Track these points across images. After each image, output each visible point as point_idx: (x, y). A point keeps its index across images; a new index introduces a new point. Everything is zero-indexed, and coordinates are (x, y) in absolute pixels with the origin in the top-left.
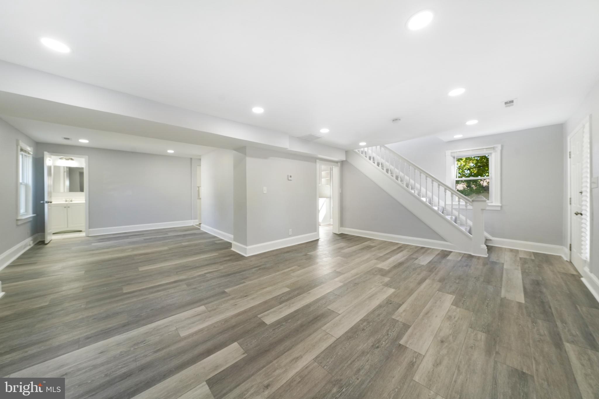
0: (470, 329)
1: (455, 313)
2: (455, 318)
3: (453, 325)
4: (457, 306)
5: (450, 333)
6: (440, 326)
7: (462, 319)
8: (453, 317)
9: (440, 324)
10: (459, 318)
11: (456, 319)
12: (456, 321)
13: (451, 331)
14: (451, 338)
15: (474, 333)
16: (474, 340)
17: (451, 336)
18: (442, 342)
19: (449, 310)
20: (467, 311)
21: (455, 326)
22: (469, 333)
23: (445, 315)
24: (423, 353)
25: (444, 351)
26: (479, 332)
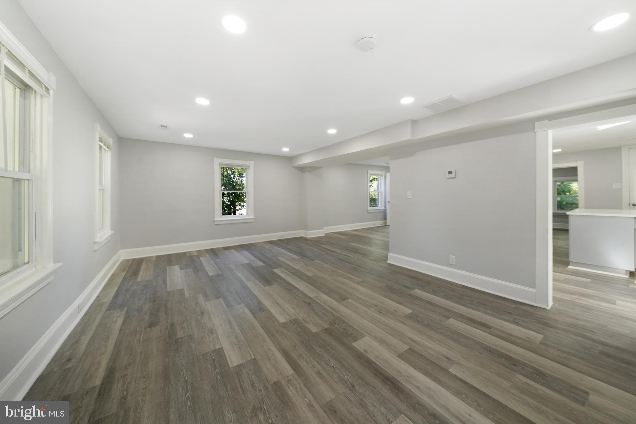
0: (191, 333)
1: (211, 339)
2: (208, 335)
3: (204, 327)
4: (215, 350)
5: (202, 321)
6: (212, 320)
7: (202, 338)
8: (209, 334)
9: (213, 321)
10: (205, 337)
11: (206, 334)
12: (204, 332)
13: (203, 322)
14: (199, 318)
15: (186, 332)
16: (184, 327)
17: (200, 319)
18: (202, 313)
19: (218, 338)
20: (204, 353)
21: (203, 327)
22: (190, 330)
23: (217, 331)
24: (207, 303)
25: (198, 309)
26: (184, 336)
